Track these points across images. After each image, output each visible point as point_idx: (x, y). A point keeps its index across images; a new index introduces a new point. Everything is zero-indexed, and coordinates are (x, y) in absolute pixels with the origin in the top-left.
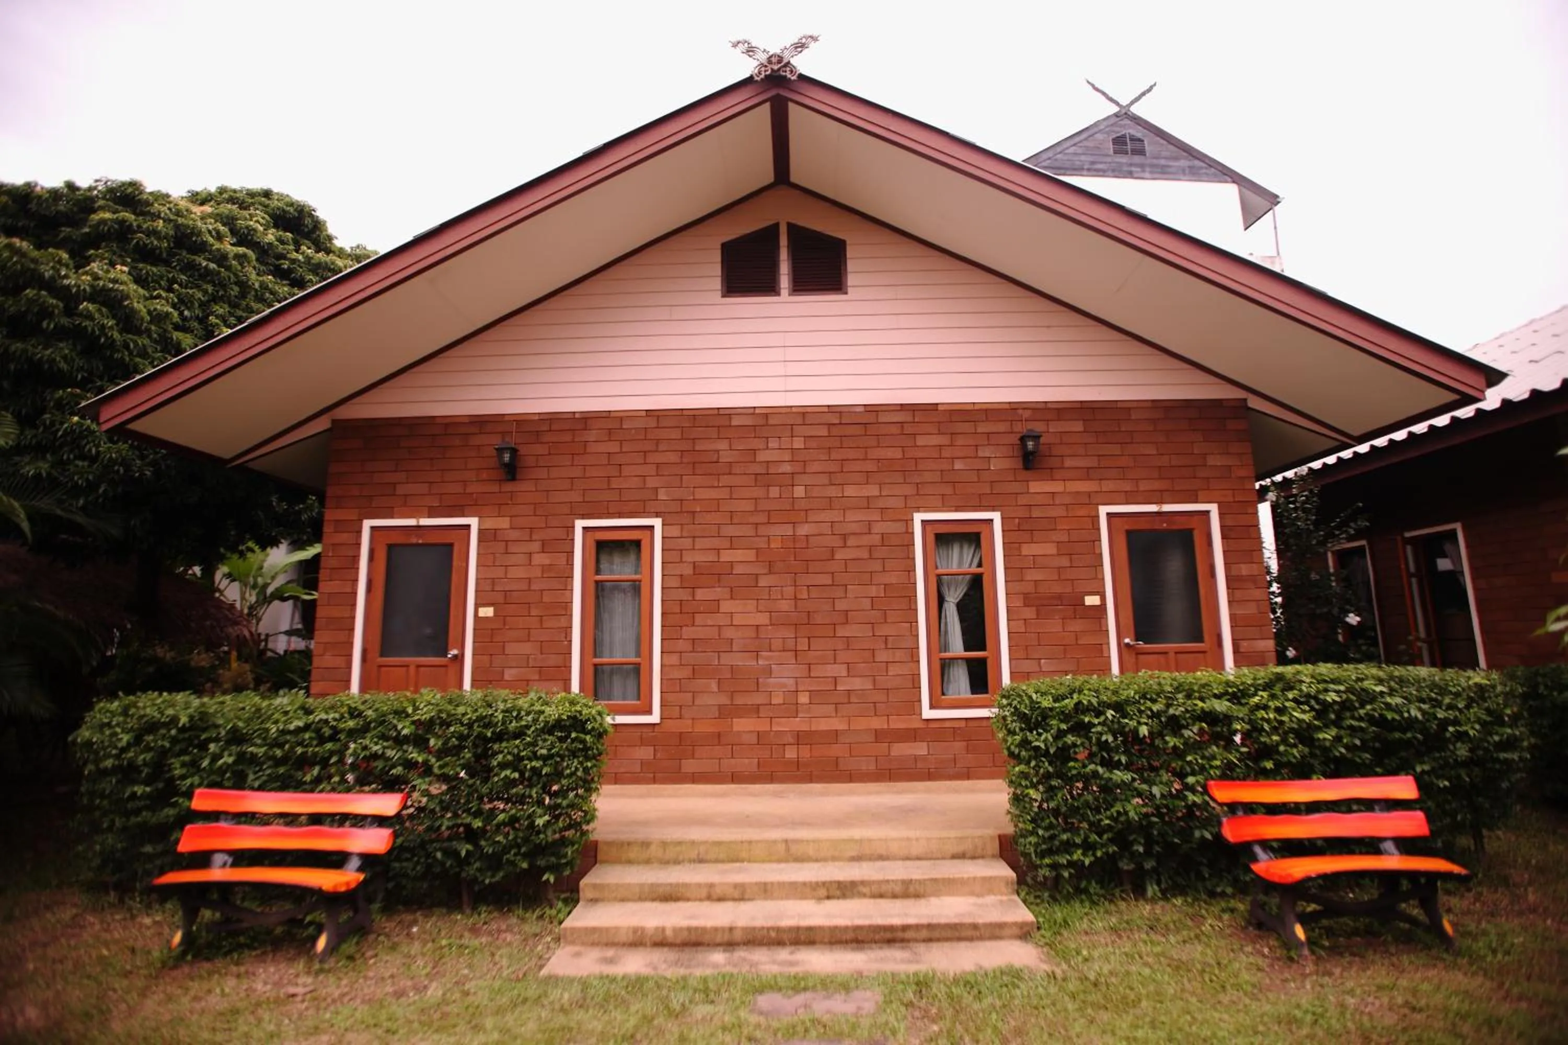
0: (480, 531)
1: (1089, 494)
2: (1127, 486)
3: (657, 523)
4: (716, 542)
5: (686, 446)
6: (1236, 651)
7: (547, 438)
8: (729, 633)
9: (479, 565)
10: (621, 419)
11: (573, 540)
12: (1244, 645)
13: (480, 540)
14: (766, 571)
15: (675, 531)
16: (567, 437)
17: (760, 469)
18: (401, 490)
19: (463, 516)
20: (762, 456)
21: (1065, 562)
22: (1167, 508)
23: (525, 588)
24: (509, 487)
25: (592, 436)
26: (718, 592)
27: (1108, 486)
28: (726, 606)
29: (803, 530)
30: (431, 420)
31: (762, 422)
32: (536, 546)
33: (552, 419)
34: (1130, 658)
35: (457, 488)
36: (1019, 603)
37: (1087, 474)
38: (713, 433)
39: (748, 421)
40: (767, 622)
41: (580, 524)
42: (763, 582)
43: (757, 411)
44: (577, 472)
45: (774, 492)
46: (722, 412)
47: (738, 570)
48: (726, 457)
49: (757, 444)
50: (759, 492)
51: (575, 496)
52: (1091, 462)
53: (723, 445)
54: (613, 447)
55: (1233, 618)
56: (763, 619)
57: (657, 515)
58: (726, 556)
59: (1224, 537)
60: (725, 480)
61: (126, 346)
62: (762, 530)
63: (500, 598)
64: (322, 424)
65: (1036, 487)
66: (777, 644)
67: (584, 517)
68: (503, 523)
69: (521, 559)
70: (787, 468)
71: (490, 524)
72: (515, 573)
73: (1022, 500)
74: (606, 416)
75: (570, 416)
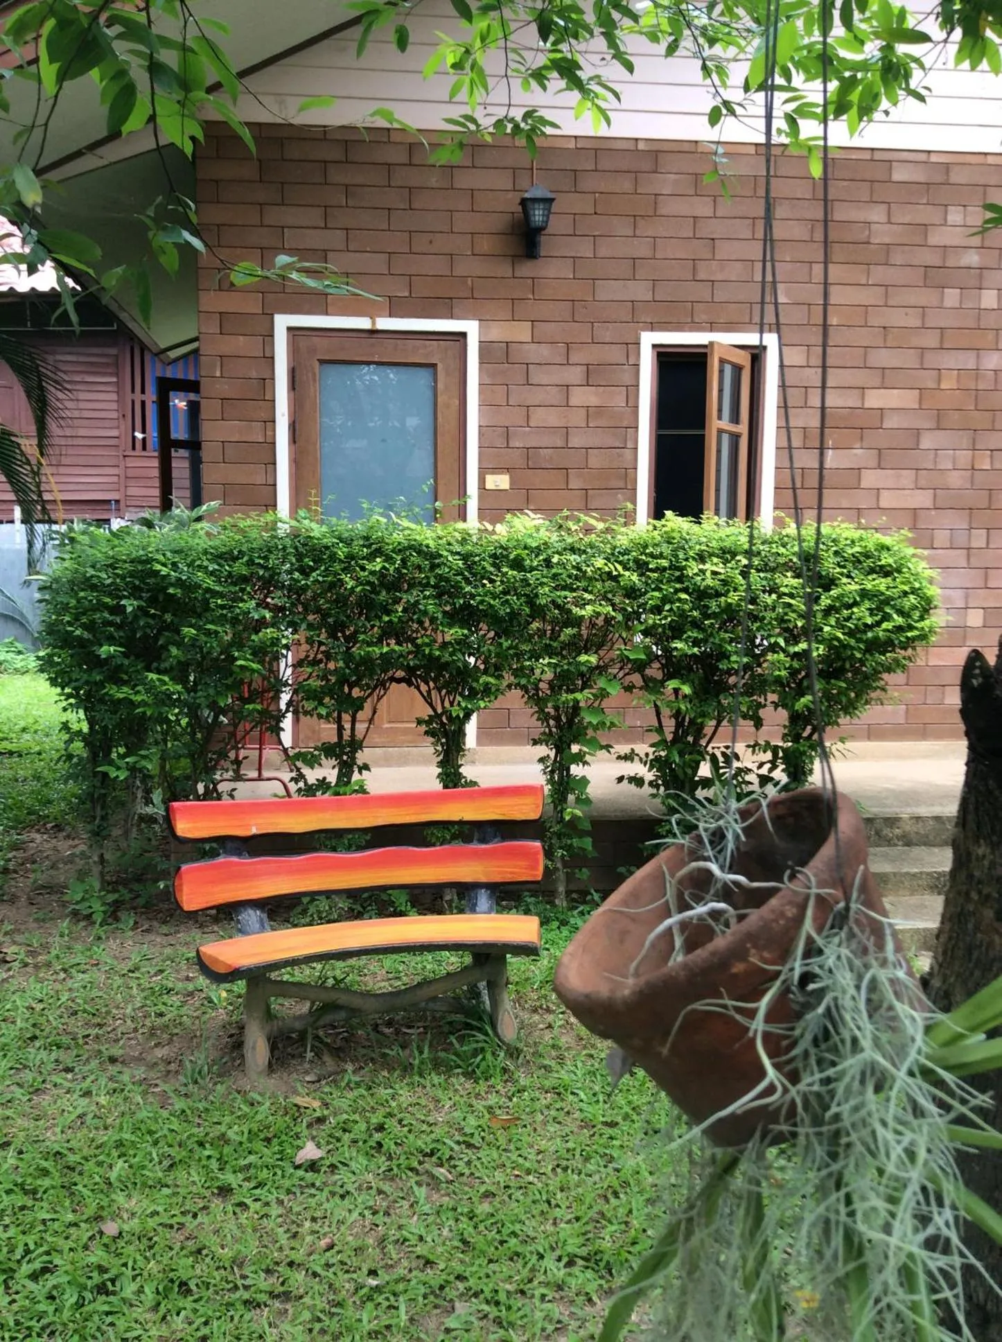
0: (484, 347)
3: (771, 340)
4: (860, 377)
7: (590, 183)
9: (483, 404)
11: (637, 366)
13: (483, 361)
14: (933, 425)
15: (798, 356)
16: (626, 185)
17: (932, 258)
19: (452, 316)
20: (937, 237)
23: (560, 443)
24: (527, 269)
26: (858, 455)
28: (870, 478)
29: (991, 361)
31: (939, 178)
32: (574, 375)
33: (598, 149)
35: (437, 266)
38: (863, 192)
39: (918, 175)
40: (929, 504)
41: (649, 339)
42: (927, 442)
43: (934, 158)
44: (642, 249)
45: (952, 297)
46: (877, 156)
47: (891, 422)
48: (882, 234)
49: (930, 215)
51: (640, 291)
54: (702, 208)
56: (922, 499)
57: (771, 327)
58: (875, 399)
60: (879, 274)
62: (932, 359)
63: (516, 458)
66: (941, 537)
67: (652, 327)
68: (521, 332)
69: (554, 395)
70: (973, 259)
71: (498, 332)
72: (541, 417)
75: (631, 146)
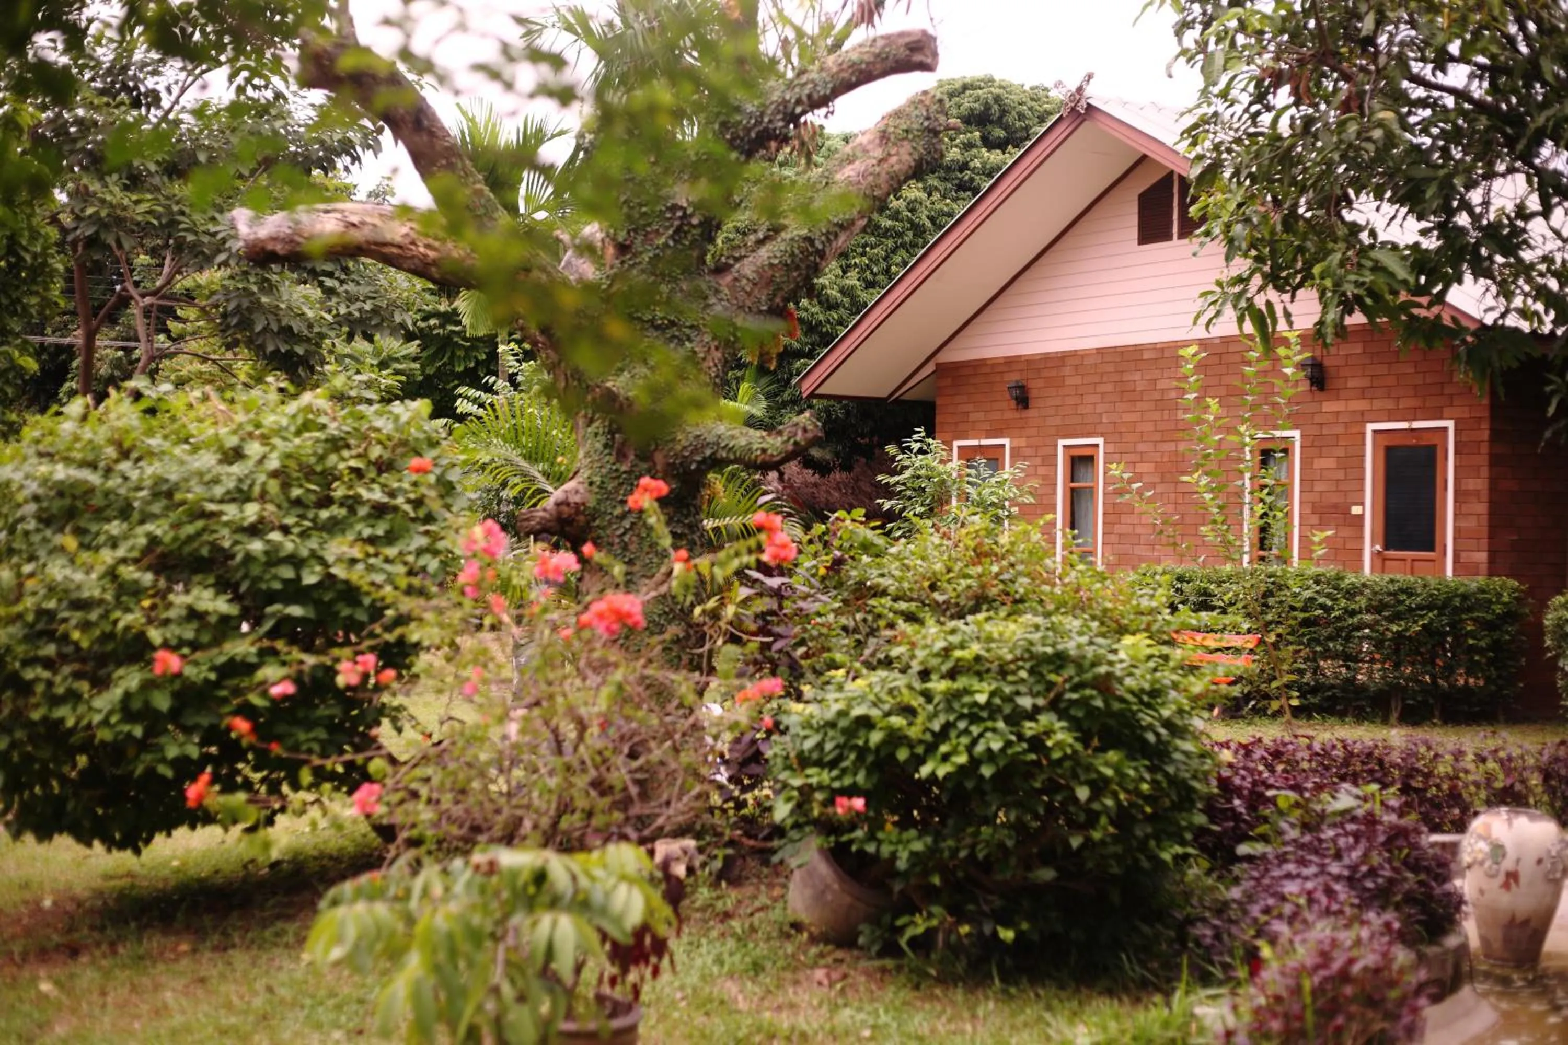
0: (1012, 449)
1: (1362, 413)
2: (1390, 404)
3: (1100, 441)
4: (1133, 457)
5: (1117, 378)
6: (1456, 560)
7: (1045, 373)
8: (1139, 530)
10: (1083, 357)
11: (1057, 456)
12: (1464, 556)
13: (1011, 456)
15: (1111, 448)
17: (1158, 396)
18: (973, 417)
19: (1002, 437)
20: (1161, 385)
21: (1340, 475)
22: (1417, 425)
24: (1023, 414)
25: (1067, 371)
27: (1378, 404)
29: (1182, 447)
30: (983, 362)
33: (1047, 358)
34: (1378, 562)
35: (999, 416)
36: (1308, 511)
37: (1363, 393)
38: (1132, 366)
41: (1061, 443)
44: (1060, 401)
48: (1139, 386)
49: (1156, 374)
50: (1157, 415)
51: (1058, 421)
52: (1365, 382)
53: (1137, 376)
54: (1078, 380)
55: (1457, 530)
57: (1102, 435)
58: (1139, 468)
59: (1457, 452)
60: (1139, 405)
61: (828, 322)
62: (1159, 447)
64: (930, 368)
65: (1330, 406)
67: (1063, 437)
68: (1022, 442)
71: (1016, 443)
73: (1318, 419)
74: (1074, 354)
75: (1055, 355)
